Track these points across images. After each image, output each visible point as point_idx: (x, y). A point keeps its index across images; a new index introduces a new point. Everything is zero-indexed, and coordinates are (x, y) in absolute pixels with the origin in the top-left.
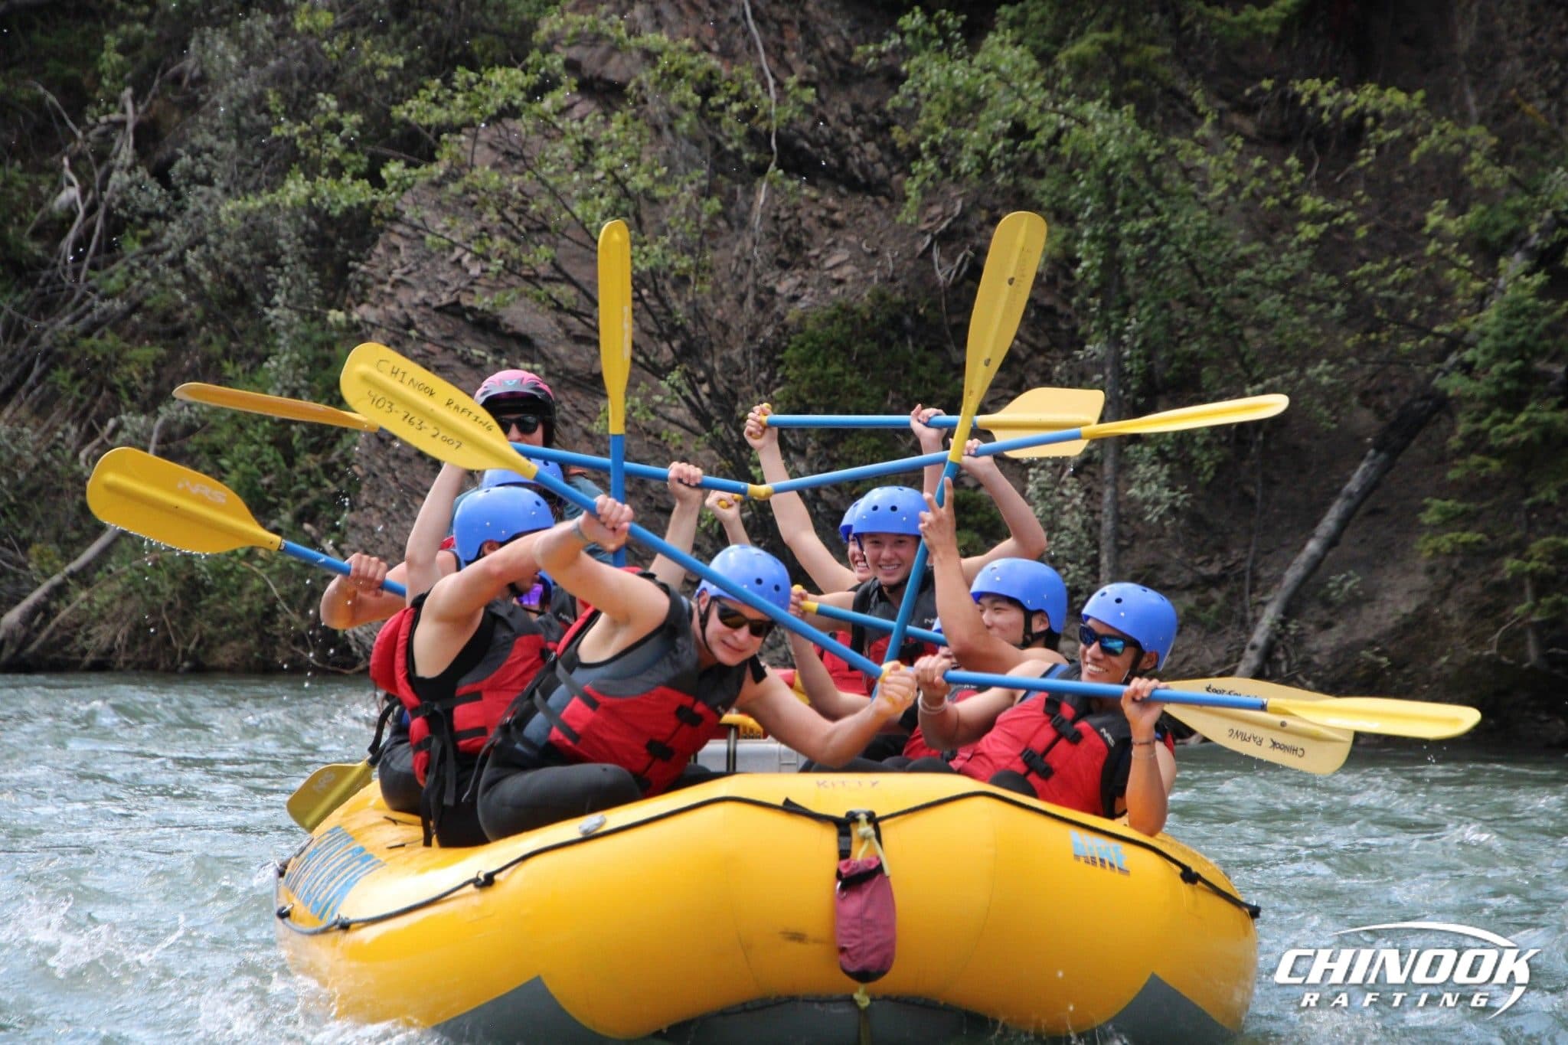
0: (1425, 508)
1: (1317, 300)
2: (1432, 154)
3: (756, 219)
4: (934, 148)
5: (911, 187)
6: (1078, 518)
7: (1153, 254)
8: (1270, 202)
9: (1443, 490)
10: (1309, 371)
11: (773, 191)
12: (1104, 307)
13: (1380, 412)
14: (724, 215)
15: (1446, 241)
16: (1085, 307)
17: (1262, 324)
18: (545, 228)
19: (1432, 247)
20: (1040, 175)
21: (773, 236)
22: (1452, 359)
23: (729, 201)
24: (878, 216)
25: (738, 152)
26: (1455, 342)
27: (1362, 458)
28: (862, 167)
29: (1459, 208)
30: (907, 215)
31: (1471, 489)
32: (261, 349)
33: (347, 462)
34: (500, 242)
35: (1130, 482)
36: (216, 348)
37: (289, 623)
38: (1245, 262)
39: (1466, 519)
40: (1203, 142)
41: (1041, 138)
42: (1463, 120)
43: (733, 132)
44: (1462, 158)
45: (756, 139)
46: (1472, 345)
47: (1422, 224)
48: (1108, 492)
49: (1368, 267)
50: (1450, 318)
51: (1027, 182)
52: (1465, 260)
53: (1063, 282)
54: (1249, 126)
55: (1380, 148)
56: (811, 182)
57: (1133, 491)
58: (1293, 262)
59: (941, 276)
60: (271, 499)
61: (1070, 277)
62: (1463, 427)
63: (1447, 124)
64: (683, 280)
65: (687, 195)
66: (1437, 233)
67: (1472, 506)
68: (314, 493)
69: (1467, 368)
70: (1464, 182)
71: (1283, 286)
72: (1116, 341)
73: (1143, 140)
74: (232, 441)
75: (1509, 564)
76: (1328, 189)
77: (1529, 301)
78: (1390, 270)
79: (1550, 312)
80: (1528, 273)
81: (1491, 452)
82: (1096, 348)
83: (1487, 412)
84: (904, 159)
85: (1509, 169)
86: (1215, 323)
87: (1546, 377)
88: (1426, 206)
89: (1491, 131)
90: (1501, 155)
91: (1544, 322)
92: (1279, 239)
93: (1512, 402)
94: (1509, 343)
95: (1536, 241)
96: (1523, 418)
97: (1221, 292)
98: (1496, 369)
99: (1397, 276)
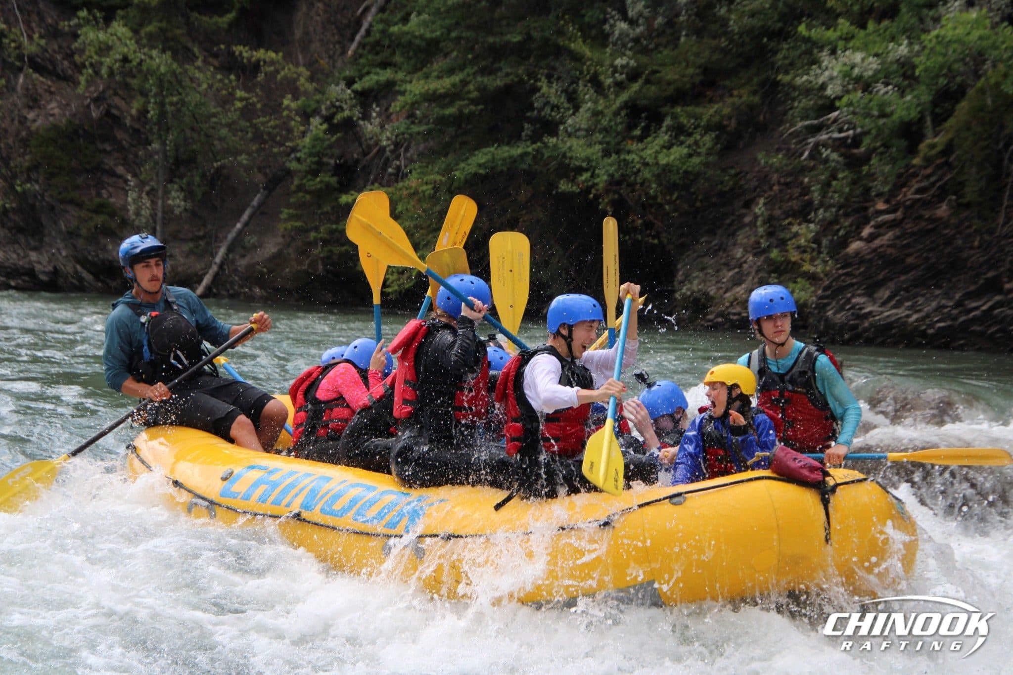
0: (281, 212)
1: (242, 131)
2: (285, 78)
3: (19, 89)
4: (91, 65)
5: (82, 79)
6: (148, 212)
7: (179, 110)
8: (224, 92)
9: (289, 206)
10: (239, 158)
11: (27, 77)
12: (159, 130)
13: (265, 175)
14: (6, 86)
15: (290, 111)
16: (151, 129)
17: (221, 139)
19: (285, 113)
20: (134, 77)
21: (26, 96)
22: (293, 156)
23: (8, 81)
24: (69, 90)
26: (294, 150)
27: (258, 192)
28: (63, 71)
29: (295, 98)
30: (80, 90)
31: (300, 206)
35: (168, 199)
38: (214, 115)
39: (297, 217)
40: (198, 68)
41: (134, 63)
42: (297, 65)
43: (11, 55)
44: (295, 80)
46: (300, 151)
47: (281, 104)
48: (160, 202)
49: (261, 119)
50: (291, 140)
51: (129, 80)
52: (298, 119)
53: (143, 119)
54: (216, 63)
55: (266, 74)
56: (43, 75)
57: (170, 202)
58: (233, 116)
59: (94, 115)
61: (146, 117)
62: (296, 182)
63: (291, 66)
66: (288, 108)
67: (299, 212)
69: (298, 160)
70: (297, 89)
71: (229, 125)
72: (164, 144)
73: (175, 66)
75: (313, 235)
76: (247, 89)
77: (321, 135)
78: (270, 121)
79: (329, 139)
80: (321, 124)
81: (307, 192)
82: (156, 146)
83: (305, 177)
84: (79, 68)
85: (314, 84)
86: (203, 138)
87: (328, 164)
88: (283, 97)
89: (308, 70)
90: (311, 79)
91: (327, 143)
92: (227, 107)
93: (315, 173)
94: (314, 151)
95: (324, 112)
96: (318, 179)
97: (205, 126)
98: (308, 160)
99: (272, 123)
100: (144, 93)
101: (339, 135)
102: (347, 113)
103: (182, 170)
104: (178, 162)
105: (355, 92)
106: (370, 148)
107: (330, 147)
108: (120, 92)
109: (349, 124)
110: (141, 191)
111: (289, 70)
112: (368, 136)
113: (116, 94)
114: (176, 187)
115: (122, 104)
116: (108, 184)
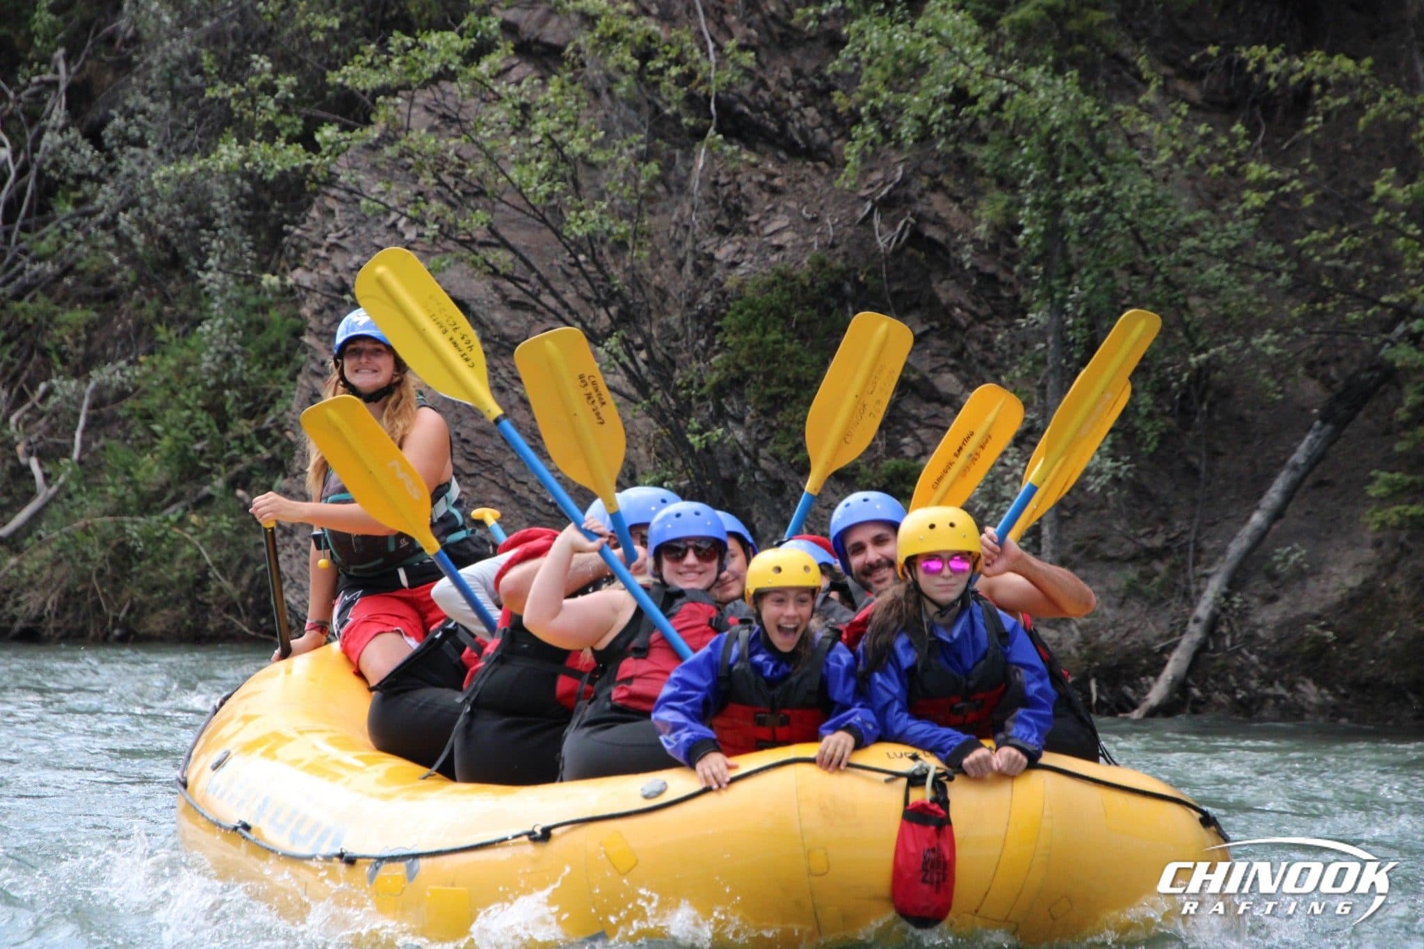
0: (1371, 480)
1: (1263, 270)
2: (1380, 121)
3: (695, 183)
4: (874, 113)
5: (851, 152)
7: (1097, 222)
8: (1216, 169)
9: (1391, 463)
10: (1254, 341)
11: (712, 156)
12: (1046, 273)
13: (1327, 382)
14: (662, 179)
15: (1394, 209)
16: (1028, 274)
17: (1205, 293)
18: (481, 193)
19: (1380, 216)
20: (983, 140)
21: (712, 201)
22: (1400, 329)
23: (668, 165)
24: (818, 182)
25: (677, 116)
26: (1403, 312)
27: (1308, 428)
28: (802, 132)
29: (1406, 176)
30: (847, 180)
31: (1419, 462)
32: (194, 313)
33: (280, 428)
34: (435, 206)
36: (149, 312)
37: (220, 590)
38: (1189, 230)
39: (1413, 493)
40: (1148, 109)
41: (983, 104)
42: (1412, 88)
43: (672, 97)
45: (695, 103)
46: (1419, 316)
47: (1370, 192)
49: (1315, 235)
50: (1397, 288)
51: (968, 149)
52: (1413, 229)
53: (1006, 250)
54: (1194, 93)
55: (1327, 116)
56: (751, 148)
58: (1237, 230)
59: (881, 243)
60: (203, 464)
61: (1013, 245)
62: (1411, 399)
63: (1395, 91)
64: (621, 245)
65: (625, 159)
66: (1384, 201)
67: (1419, 479)
68: (247, 460)
69: (1415, 339)
70: (1412, 150)
71: (1229, 255)
72: (1059, 310)
73: (1087, 106)
74: (164, 406)
76: (1275, 157)
78: (1336, 239)
82: (1038, 316)
84: (844, 123)
88: (1373, 174)
92: (1224, 207)
97: (1164, 261)
99: (1344, 244)
100: (1008, 182)
108: (947, 181)
113: (936, 187)
115: (951, 212)
116: (917, 419)
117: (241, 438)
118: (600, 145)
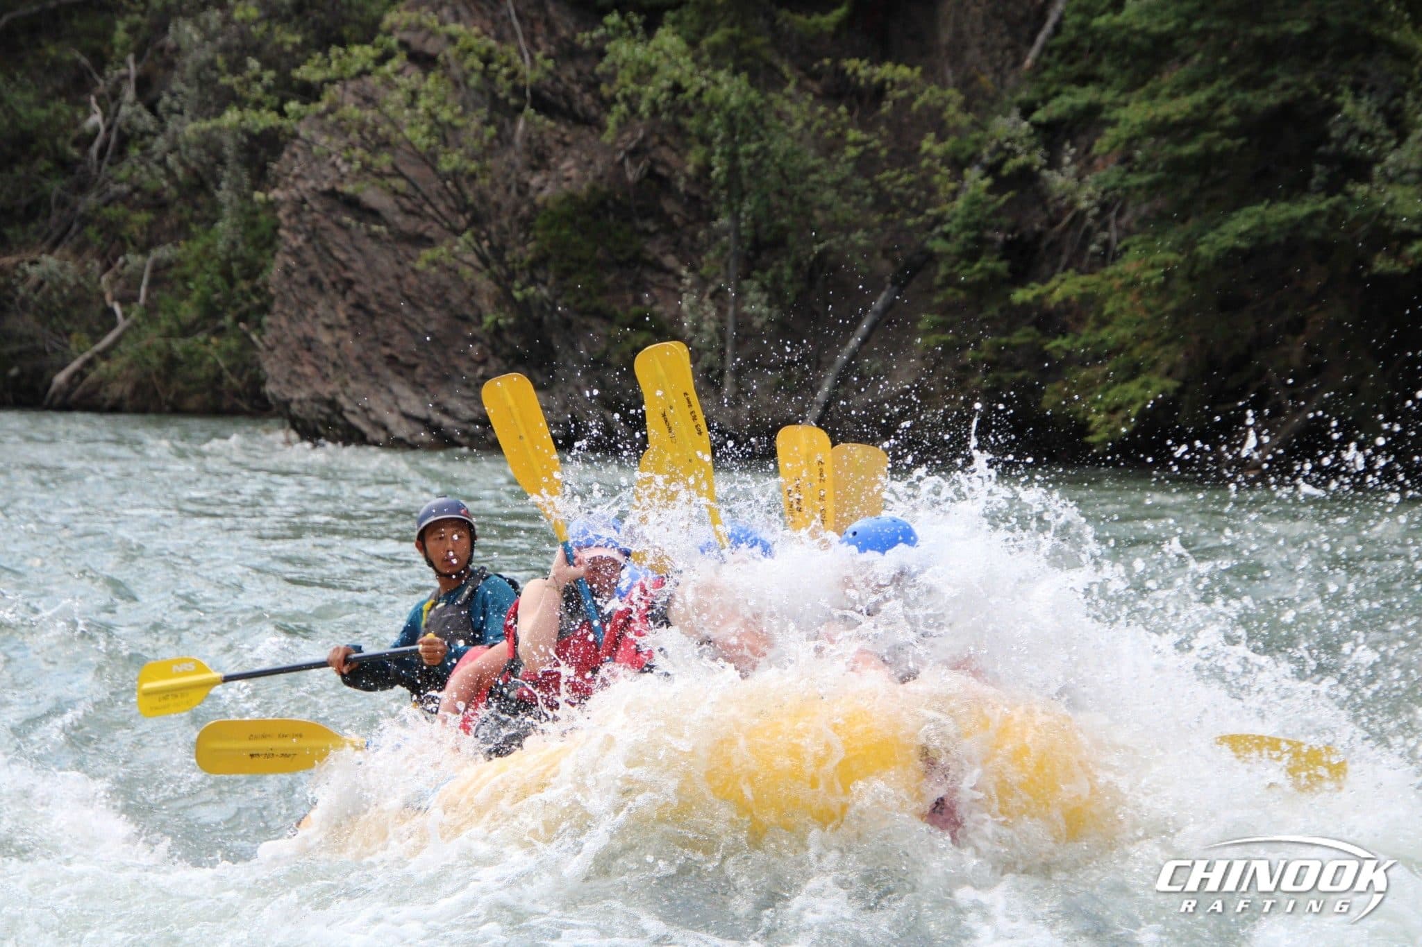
0: (919, 320)
1: (857, 193)
2: (925, 106)
3: (517, 140)
4: (625, 98)
5: (611, 121)
6: (713, 325)
7: (759, 165)
8: (829, 133)
9: (930, 309)
10: (853, 237)
11: (528, 123)
12: (729, 196)
13: (895, 262)
14: (498, 137)
15: (934, 158)
16: (717, 195)
17: (825, 208)
18: (387, 144)
19: (925, 163)
20: (690, 115)
21: (528, 151)
22: (937, 230)
23: (501, 128)
24: (592, 139)
25: (506, 100)
26: (939, 220)
27: (883, 289)
28: (583, 109)
29: (941, 138)
30: (607, 138)
31: (948, 309)
32: (212, 216)
33: (266, 286)
34: (359, 152)
35: (744, 304)
36: (186, 215)
37: (230, 384)
38: (814, 170)
39: (942, 327)
40: (789, 97)
41: (691, 93)
42: (944, 86)
43: (503, 87)
44: (941, 110)
45: (517, 91)
46: (949, 221)
47: (918, 148)
48: (731, 310)
49: (887, 174)
50: (935, 205)
51: (682, 120)
52: (946, 171)
53: (704, 180)
54: (816, 87)
55: (895, 103)
56: (551, 118)
57: (746, 309)
58: (843, 169)
59: (630, 176)
60: (219, 308)
61: (709, 177)
62: (943, 270)
63: (934, 88)
64: (472, 177)
65: (475, 124)
66: (928, 154)
67: (948, 319)
68: (246, 306)
69: (946, 236)
70: (943, 123)
71: (838, 185)
72: (736, 218)
73: (753, 94)
74: (196, 271)
75: (970, 354)
76: (865, 126)
77: (982, 195)
78: (898, 177)
79: (994, 202)
80: (982, 178)
81: (960, 286)
82: (724, 221)
83: (957, 262)
84: (607, 104)
85: (971, 116)
86: (796, 207)
87: (992, 241)
88: (921, 137)
89: (961, 92)
90: (966, 107)
91: (991, 208)
92: (834, 156)
93: (971, 256)
94: (971, 220)
95: (987, 159)
96: (978, 266)
97: (799, 188)
98: (962, 236)
99: (904, 179)
100: (705, 140)
101: (1011, 194)
102: (1022, 159)
103: (764, 257)
104: (758, 246)
105: (1037, 126)
106: (1060, 212)
107: (997, 213)
108: (670, 139)
109: (1026, 176)
110: (701, 293)
111: (929, 95)
112: (1057, 195)
113: (663, 143)
114: (755, 284)
115: (671, 157)
116: (653, 284)
117: (242, 292)
118: (462, 115)
